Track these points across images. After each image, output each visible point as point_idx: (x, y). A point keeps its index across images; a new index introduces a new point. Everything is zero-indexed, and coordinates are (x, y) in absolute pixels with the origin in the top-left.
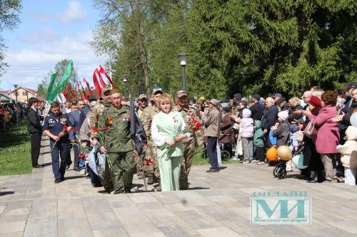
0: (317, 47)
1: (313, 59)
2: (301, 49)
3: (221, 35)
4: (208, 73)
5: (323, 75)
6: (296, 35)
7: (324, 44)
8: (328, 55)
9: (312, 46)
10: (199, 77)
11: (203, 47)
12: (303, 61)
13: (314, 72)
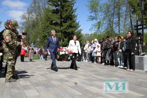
0: (64, 38)
1: (63, 41)
2: (61, 38)
3: (47, 34)
4: (43, 41)
5: (65, 44)
6: (60, 36)
7: (65, 38)
8: (66, 40)
9: (63, 38)
10: (42, 42)
11: (43, 37)
12: (62, 41)
13: (63, 43)
